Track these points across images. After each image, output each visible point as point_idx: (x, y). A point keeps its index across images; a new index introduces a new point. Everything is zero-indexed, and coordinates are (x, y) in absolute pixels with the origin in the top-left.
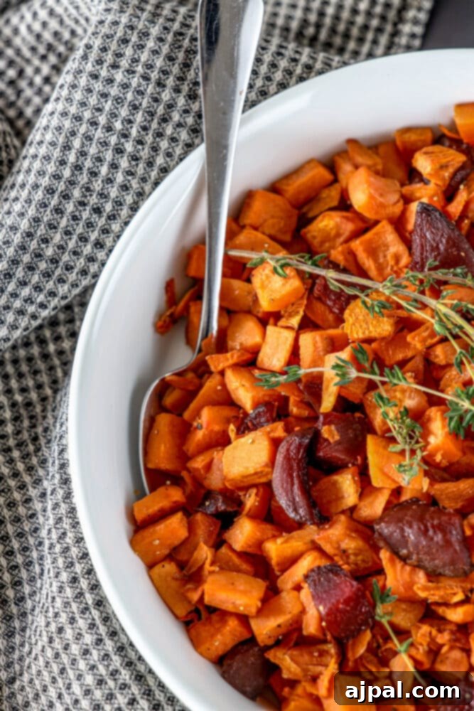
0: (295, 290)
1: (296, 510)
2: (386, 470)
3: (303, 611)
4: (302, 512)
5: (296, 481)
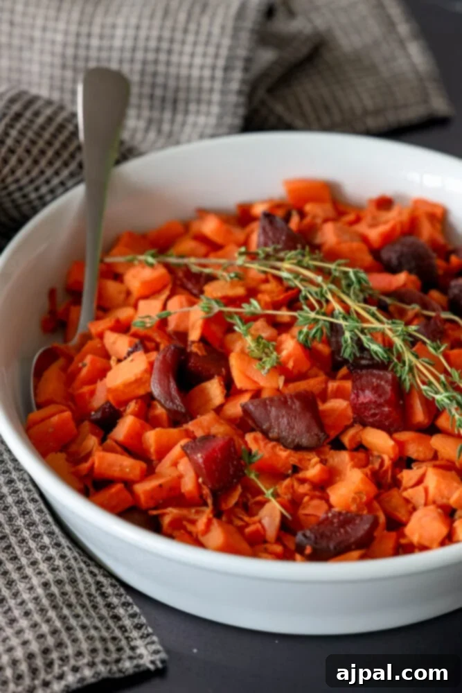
0: (161, 278)
1: (172, 401)
3: (180, 477)
4: (178, 401)
5: (171, 380)
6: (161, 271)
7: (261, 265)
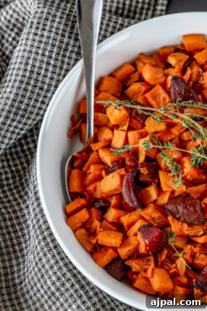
0: (125, 115)
1: (132, 203)
2: (168, 184)
3: (139, 244)
4: (135, 203)
5: (132, 191)
6: (124, 112)
7: (171, 116)
